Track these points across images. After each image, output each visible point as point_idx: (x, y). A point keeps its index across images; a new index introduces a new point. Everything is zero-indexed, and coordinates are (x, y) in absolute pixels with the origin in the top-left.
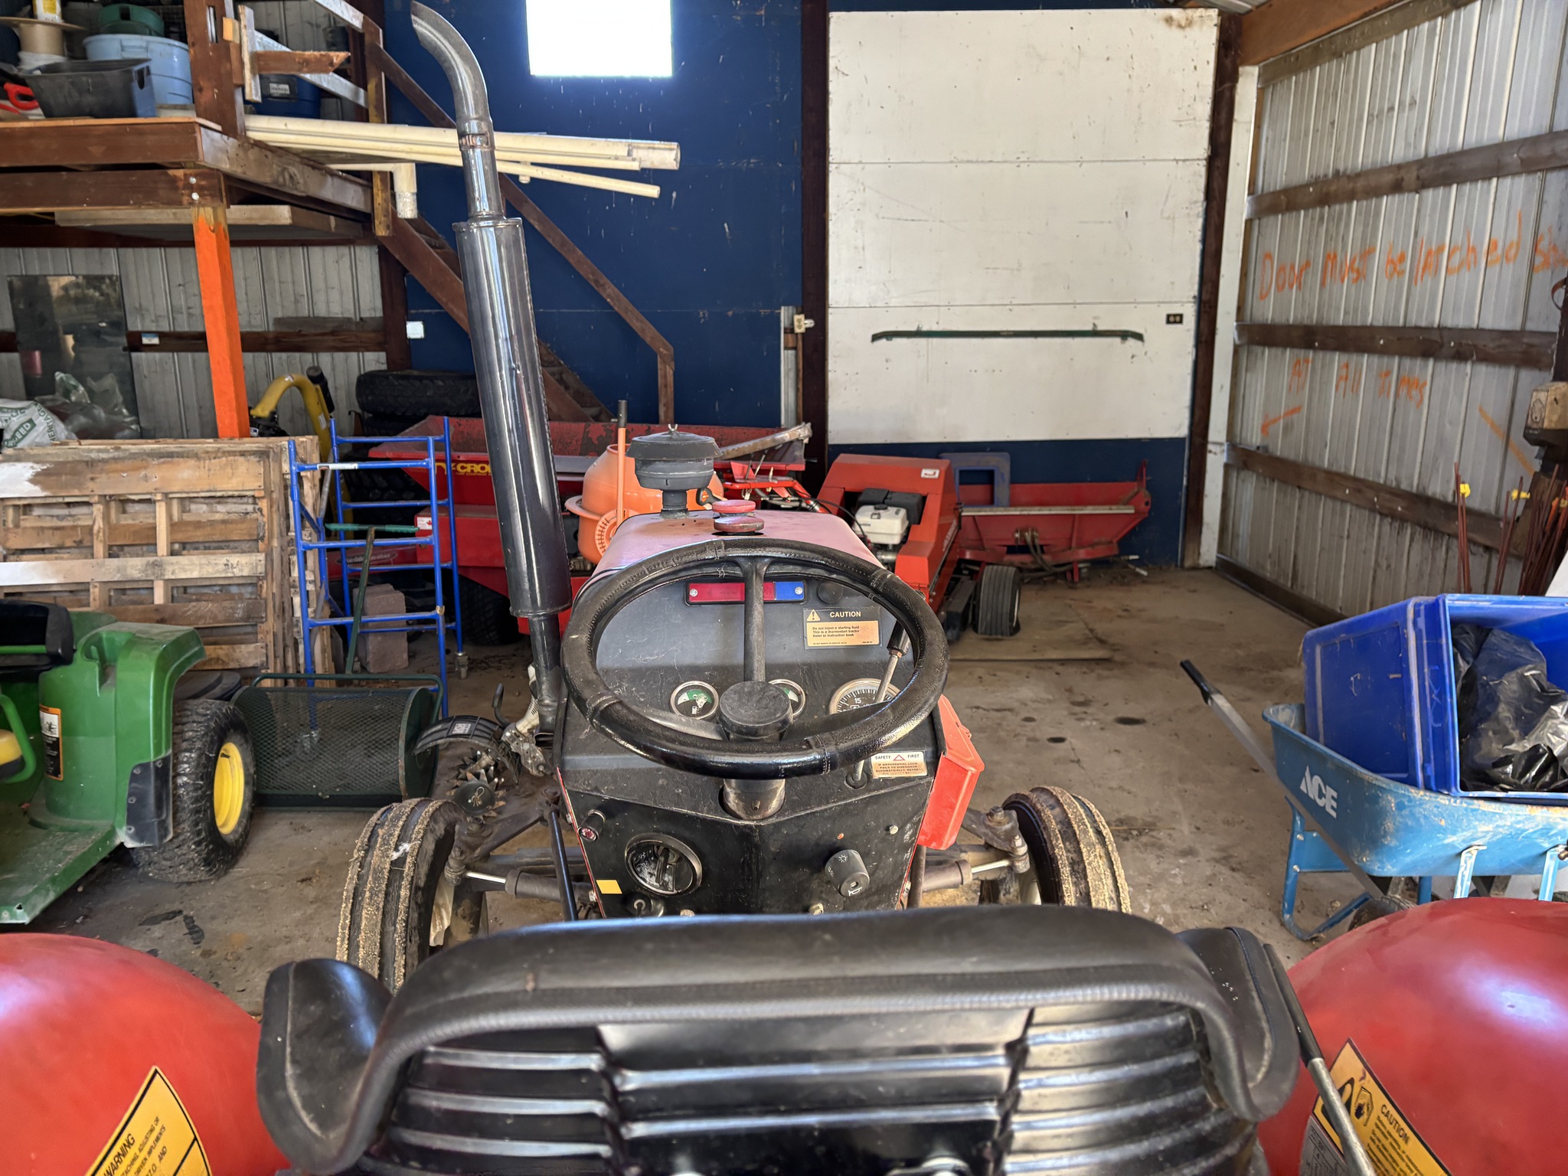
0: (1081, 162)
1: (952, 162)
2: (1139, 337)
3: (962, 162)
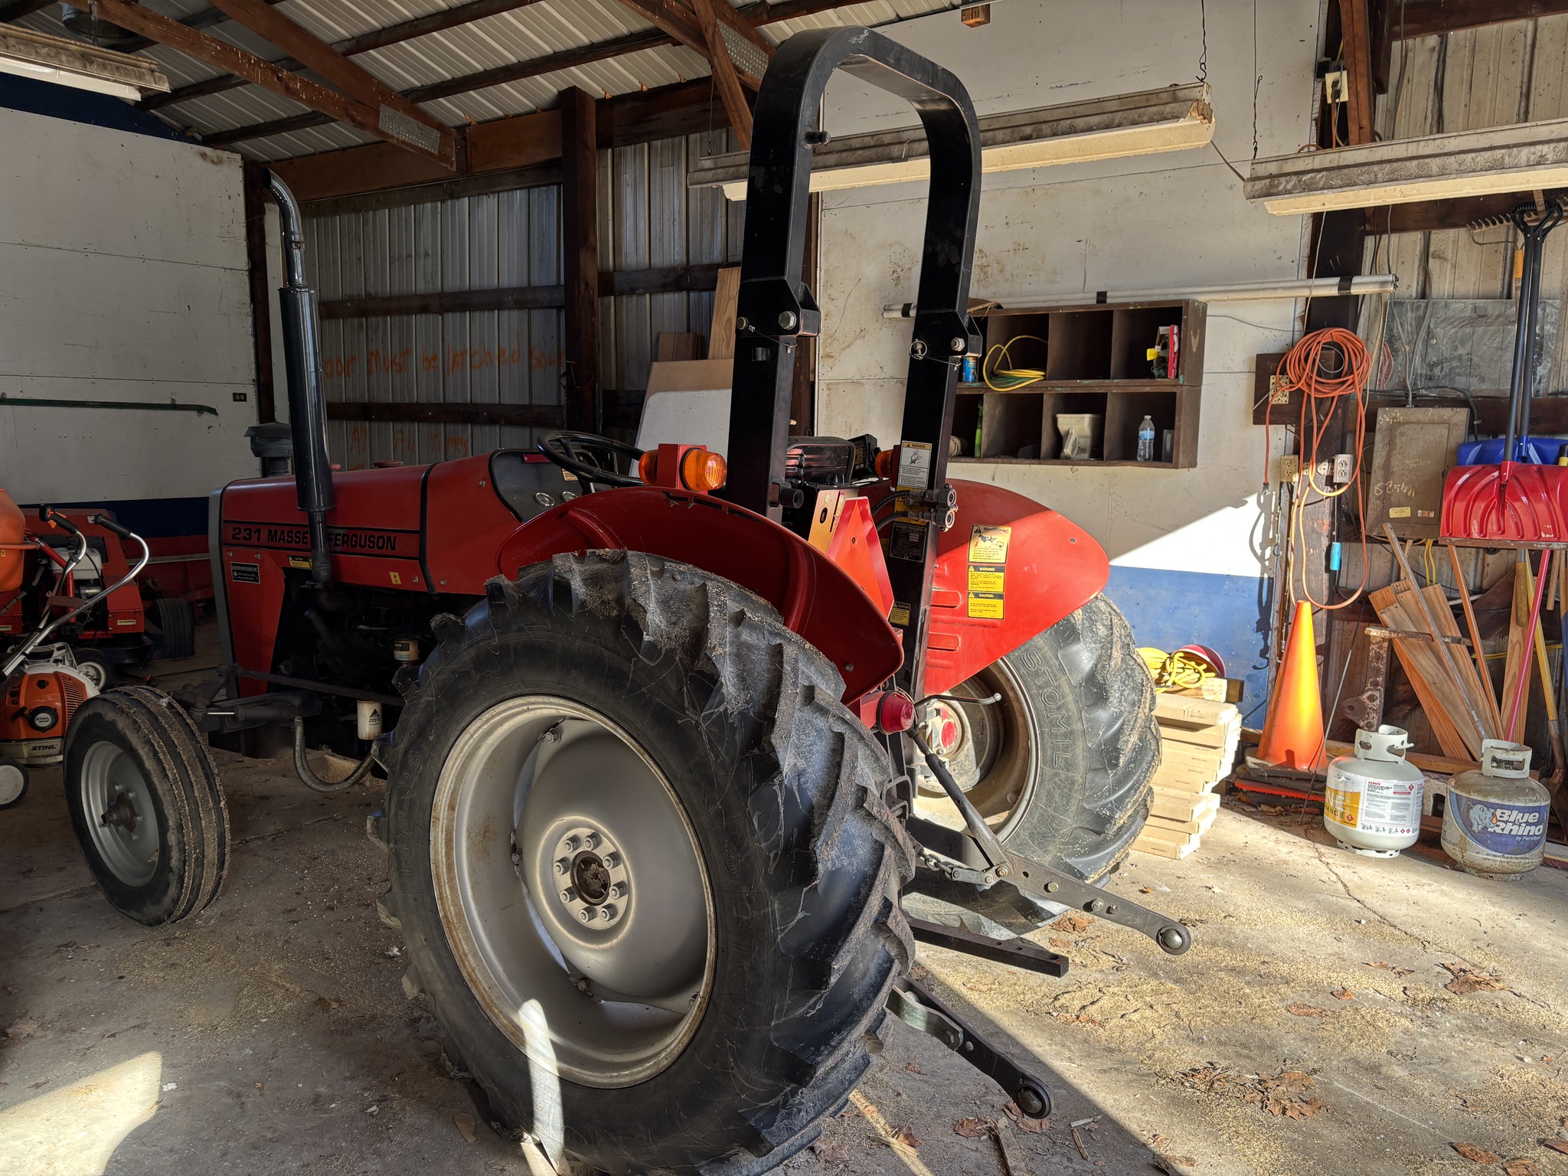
0: (145, 259)
1: (20, 244)
2: (213, 411)
3: (31, 245)
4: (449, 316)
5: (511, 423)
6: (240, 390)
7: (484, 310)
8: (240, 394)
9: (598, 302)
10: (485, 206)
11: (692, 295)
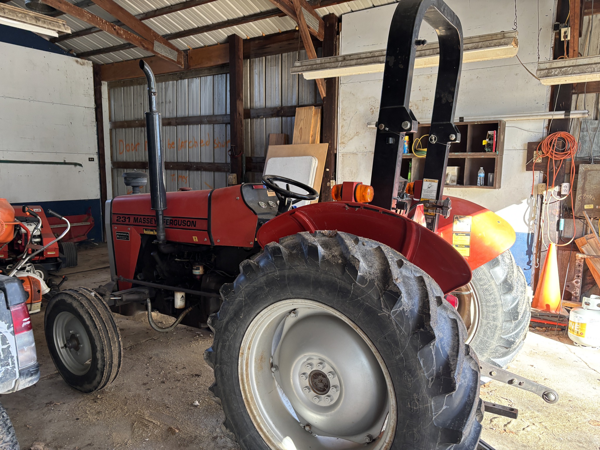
0: (53, 103)
1: (3, 97)
2: (80, 165)
3: (7, 97)
4: (179, 127)
5: (206, 170)
6: (91, 156)
7: (194, 124)
8: (91, 158)
9: (244, 121)
10: (195, 82)
11: (283, 118)
